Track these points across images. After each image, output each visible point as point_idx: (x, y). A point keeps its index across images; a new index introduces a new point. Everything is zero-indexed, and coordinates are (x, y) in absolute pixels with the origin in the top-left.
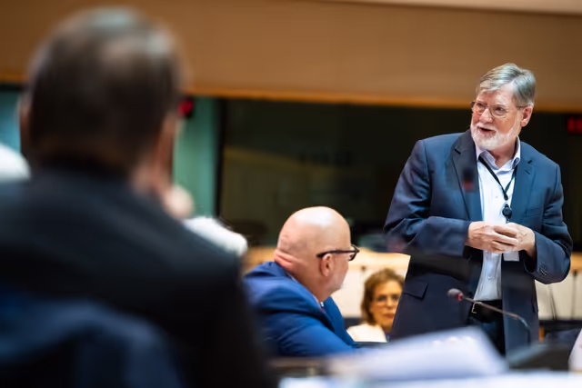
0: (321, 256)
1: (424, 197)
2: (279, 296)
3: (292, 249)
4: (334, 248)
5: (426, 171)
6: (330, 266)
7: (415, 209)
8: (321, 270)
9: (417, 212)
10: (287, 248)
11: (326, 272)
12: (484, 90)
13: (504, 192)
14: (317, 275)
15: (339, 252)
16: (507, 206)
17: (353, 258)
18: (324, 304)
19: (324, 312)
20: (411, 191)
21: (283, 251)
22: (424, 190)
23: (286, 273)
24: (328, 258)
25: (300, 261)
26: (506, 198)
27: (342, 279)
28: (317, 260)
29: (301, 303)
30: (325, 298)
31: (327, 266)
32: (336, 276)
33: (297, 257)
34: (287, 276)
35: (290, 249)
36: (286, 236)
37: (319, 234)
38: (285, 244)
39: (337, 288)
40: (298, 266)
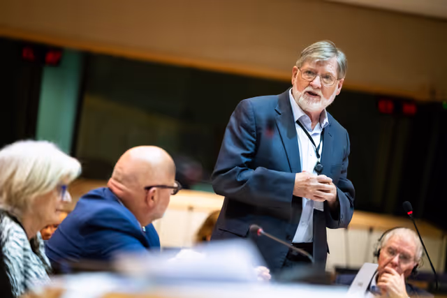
0: (148, 188)
1: (251, 150)
2: (109, 216)
3: (125, 179)
4: (160, 183)
5: (253, 127)
6: (156, 198)
7: (245, 160)
8: (146, 201)
9: (246, 162)
10: (120, 178)
11: (151, 203)
12: (318, 60)
13: (317, 152)
14: (143, 204)
15: (163, 187)
16: (318, 163)
17: (175, 193)
18: (146, 228)
19: (145, 235)
20: (239, 143)
21: (116, 179)
22: (251, 143)
23: (117, 198)
24: (154, 191)
25: (129, 190)
26: (318, 156)
27: (163, 210)
28: (144, 192)
29: (126, 224)
30: (147, 224)
31: (153, 198)
32: (158, 207)
33: (128, 188)
34: (117, 201)
35: (123, 179)
36: (121, 168)
37: (149, 169)
38: (119, 174)
39: (158, 216)
40: (128, 194)
